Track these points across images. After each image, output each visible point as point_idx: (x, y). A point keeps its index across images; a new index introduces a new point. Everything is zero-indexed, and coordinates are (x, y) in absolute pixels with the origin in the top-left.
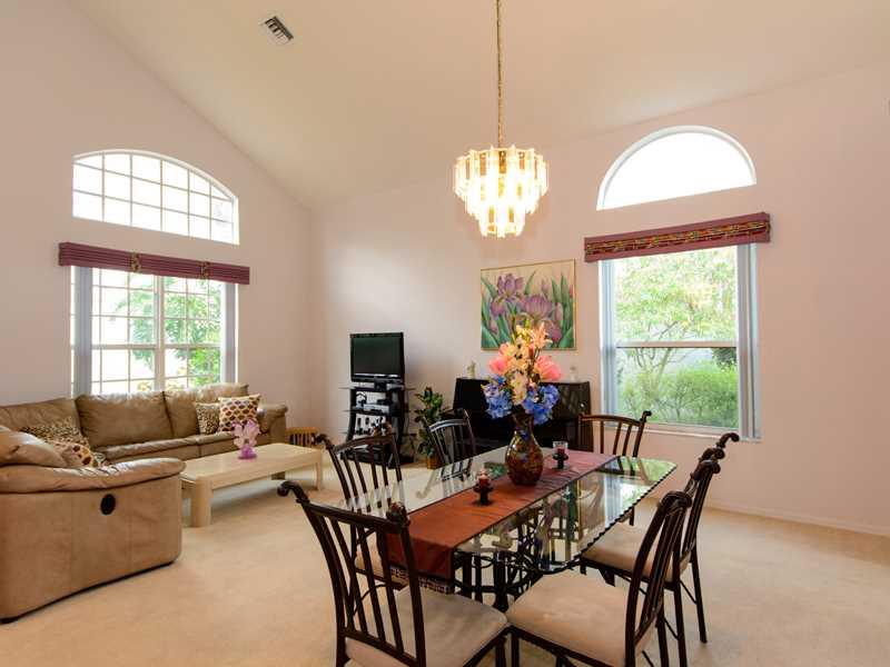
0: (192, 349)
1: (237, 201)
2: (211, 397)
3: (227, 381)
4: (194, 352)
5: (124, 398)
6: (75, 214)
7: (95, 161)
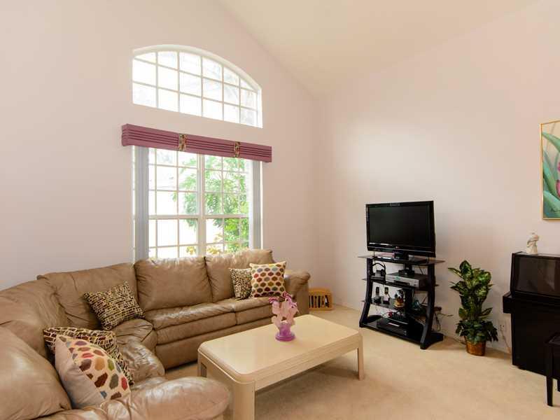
0: (226, 219)
1: (260, 91)
2: (243, 263)
3: (254, 248)
4: (227, 221)
5: (173, 262)
6: (135, 101)
7: (151, 57)
